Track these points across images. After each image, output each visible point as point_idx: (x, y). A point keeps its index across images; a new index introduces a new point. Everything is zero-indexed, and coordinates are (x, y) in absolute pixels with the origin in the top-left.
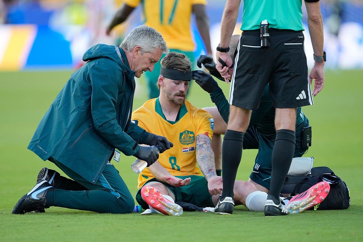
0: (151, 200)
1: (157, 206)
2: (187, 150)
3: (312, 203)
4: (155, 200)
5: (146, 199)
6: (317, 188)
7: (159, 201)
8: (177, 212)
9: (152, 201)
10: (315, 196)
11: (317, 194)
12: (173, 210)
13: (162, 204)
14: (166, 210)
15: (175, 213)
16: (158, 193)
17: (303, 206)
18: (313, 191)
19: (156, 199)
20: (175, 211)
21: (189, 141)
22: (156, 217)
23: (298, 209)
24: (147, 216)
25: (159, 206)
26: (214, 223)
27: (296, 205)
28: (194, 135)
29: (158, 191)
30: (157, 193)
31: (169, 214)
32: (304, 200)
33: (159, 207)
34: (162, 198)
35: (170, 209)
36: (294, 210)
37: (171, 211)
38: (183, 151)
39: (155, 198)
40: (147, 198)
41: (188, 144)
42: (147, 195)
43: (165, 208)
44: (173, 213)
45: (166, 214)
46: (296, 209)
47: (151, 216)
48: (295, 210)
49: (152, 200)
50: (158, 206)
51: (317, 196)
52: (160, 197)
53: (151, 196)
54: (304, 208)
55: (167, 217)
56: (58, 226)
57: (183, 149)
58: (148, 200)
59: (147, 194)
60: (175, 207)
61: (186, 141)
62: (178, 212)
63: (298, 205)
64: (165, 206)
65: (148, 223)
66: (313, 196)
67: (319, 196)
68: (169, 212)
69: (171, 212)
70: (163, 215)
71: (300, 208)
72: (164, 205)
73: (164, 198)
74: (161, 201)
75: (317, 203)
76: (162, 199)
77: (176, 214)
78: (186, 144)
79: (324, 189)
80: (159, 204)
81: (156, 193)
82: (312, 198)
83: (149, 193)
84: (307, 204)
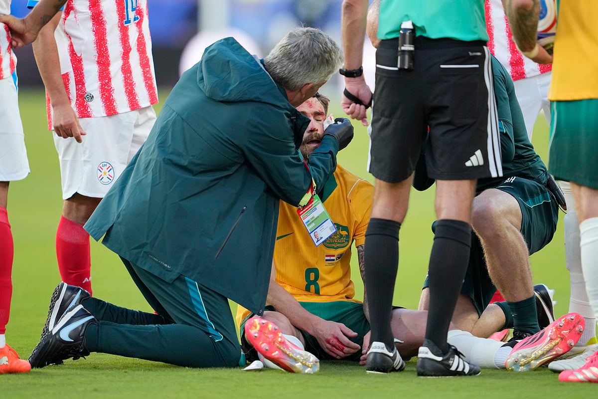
0: (262, 344)
1: (273, 354)
2: (332, 258)
3: (554, 353)
4: (269, 343)
5: (254, 341)
6: (561, 325)
7: (277, 347)
8: (308, 367)
9: (264, 346)
10: (559, 339)
11: (563, 335)
12: (301, 363)
13: (283, 351)
14: (288, 362)
15: (306, 369)
16: (275, 332)
17: (536, 359)
18: (554, 330)
19: (271, 342)
20: (305, 366)
21: (338, 243)
22: (271, 374)
23: (528, 363)
24: (255, 373)
25: (277, 354)
26: (376, 388)
27: (524, 357)
28: (348, 233)
29: (276, 328)
30: (274, 330)
31: (294, 370)
32: (538, 346)
33: (276, 357)
34: (283, 341)
35: (296, 360)
36: (521, 366)
37: (298, 365)
38: (327, 260)
39: (271, 340)
40: (255, 339)
41: (336, 248)
42: (256, 335)
43: (288, 359)
44: (301, 369)
45: (289, 370)
46: (525, 364)
47: (261, 373)
48: (523, 366)
49: (265, 344)
50: (275, 354)
51: (562, 339)
52: (279, 339)
53: (263, 336)
54: (538, 362)
55: (291, 375)
56: (96, 390)
57: (327, 256)
58: (257, 344)
59: (255, 333)
60: (305, 357)
61: (333, 243)
62: (310, 367)
63: (528, 356)
64: (288, 355)
65: (257, 385)
66: (555, 339)
67: (566, 340)
68: (295, 367)
69: (298, 367)
70: (283, 372)
71: (533, 362)
72: (286, 353)
73: (286, 341)
74: (280, 346)
75: (562, 353)
76: (282, 343)
77: (306, 371)
78: (333, 248)
79: (574, 327)
80: (277, 352)
81: (272, 330)
82: (553, 343)
83: (260, 331)
84: (543, 355)
